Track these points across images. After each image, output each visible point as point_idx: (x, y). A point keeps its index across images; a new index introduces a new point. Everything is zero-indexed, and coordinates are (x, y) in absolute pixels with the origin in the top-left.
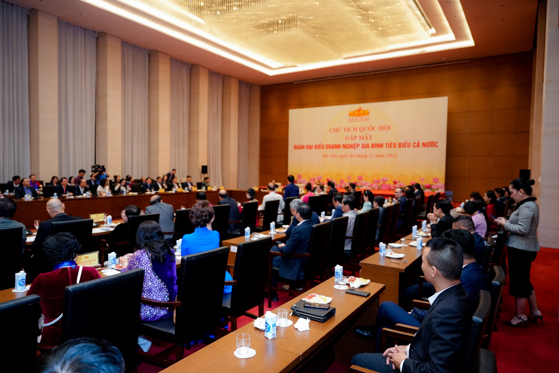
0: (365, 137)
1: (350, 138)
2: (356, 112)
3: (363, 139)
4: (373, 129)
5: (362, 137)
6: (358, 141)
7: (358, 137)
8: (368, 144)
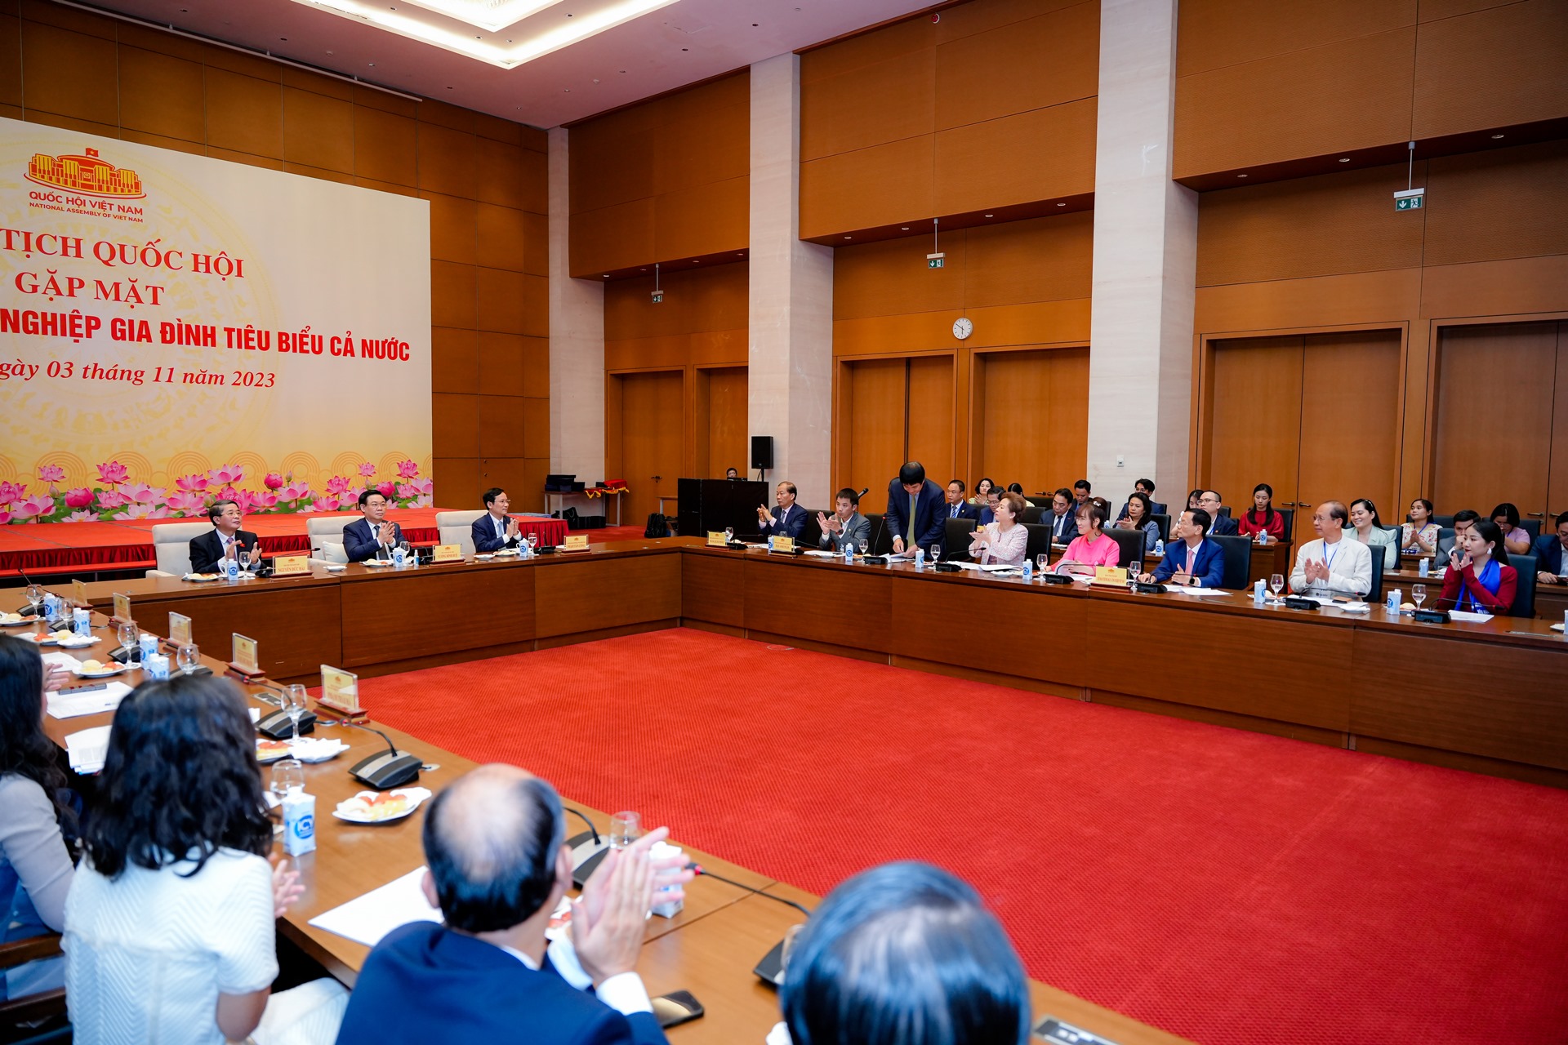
0: (124, 290)
1: (43, 281)
2: (71, 168)
3: (117, 298)
4: (163, 259)
5: (108, 287)
6: (86, 303)
7: (91, 287)
8: (144, 324)
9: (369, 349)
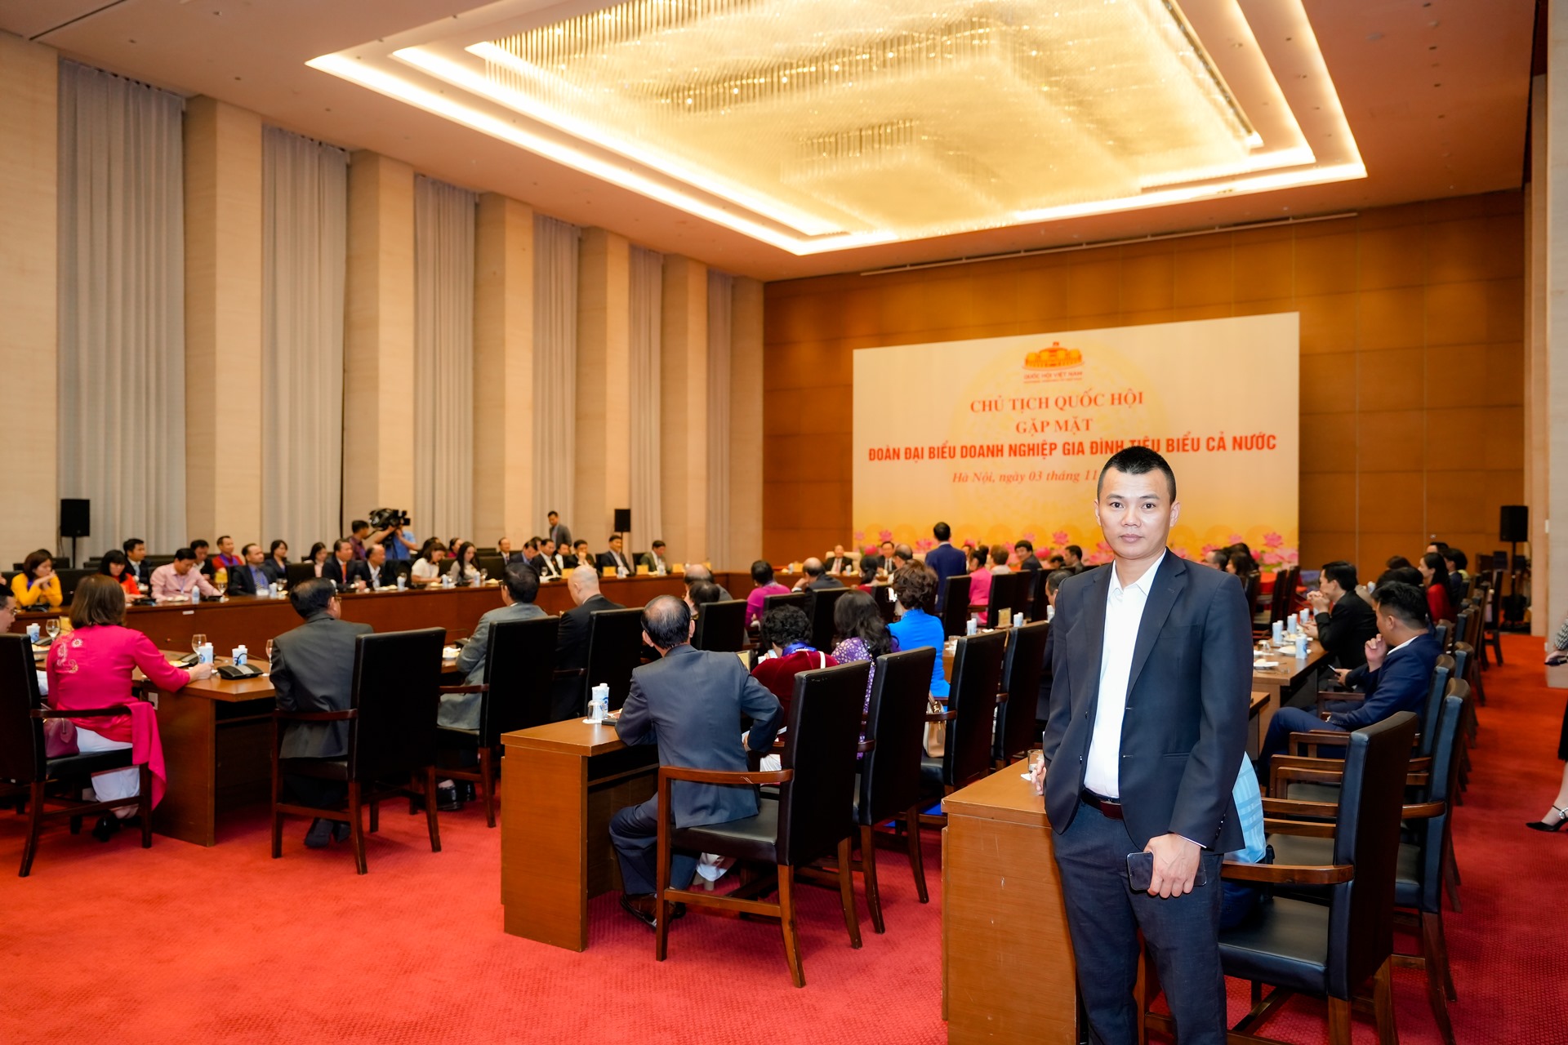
0: (1071, 424)
1: (1029, 426)
2: (1045, 356)
3: (1066, 429)
4: (1093, 401)
5: (1062, 423)
6: (1052, 435)
7: (1053, 425)
8: (1081, 444)
9: (1238, 443)
